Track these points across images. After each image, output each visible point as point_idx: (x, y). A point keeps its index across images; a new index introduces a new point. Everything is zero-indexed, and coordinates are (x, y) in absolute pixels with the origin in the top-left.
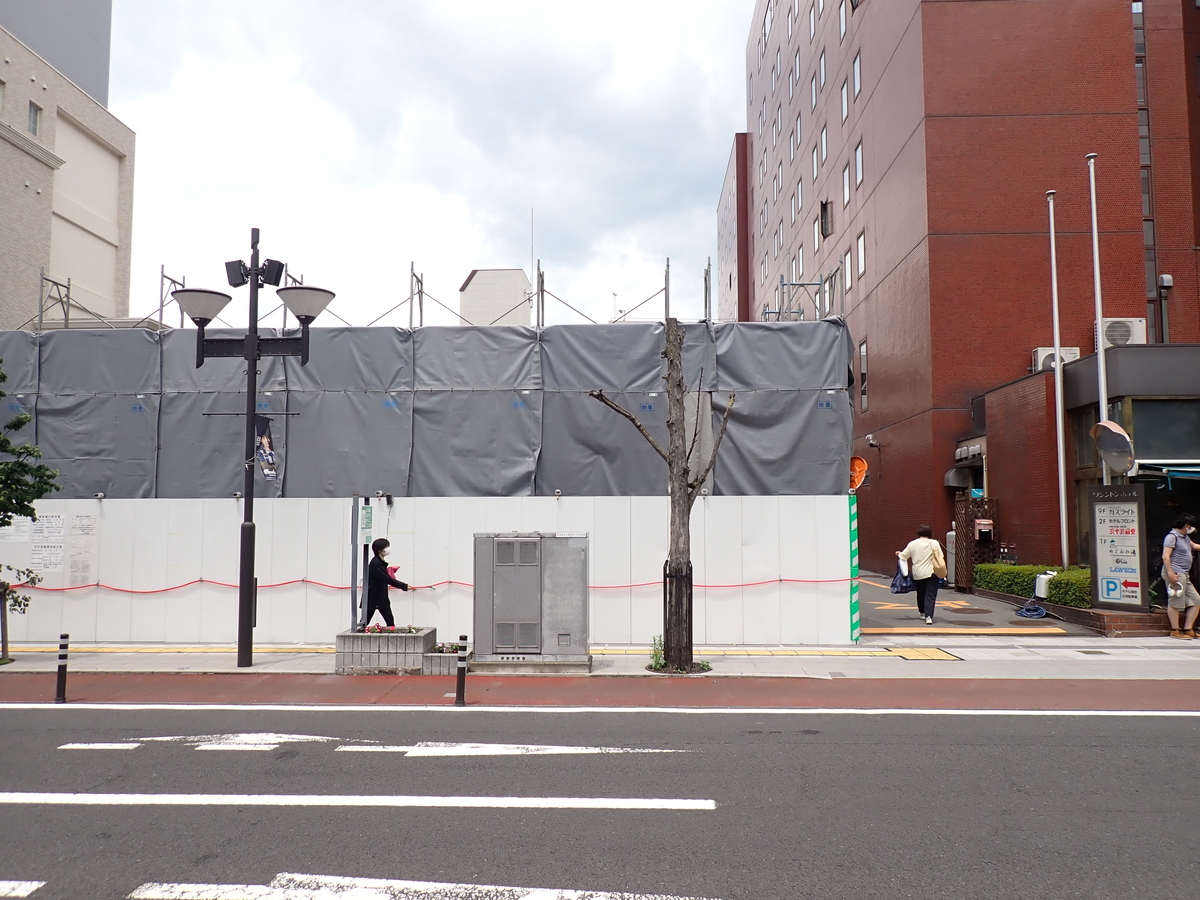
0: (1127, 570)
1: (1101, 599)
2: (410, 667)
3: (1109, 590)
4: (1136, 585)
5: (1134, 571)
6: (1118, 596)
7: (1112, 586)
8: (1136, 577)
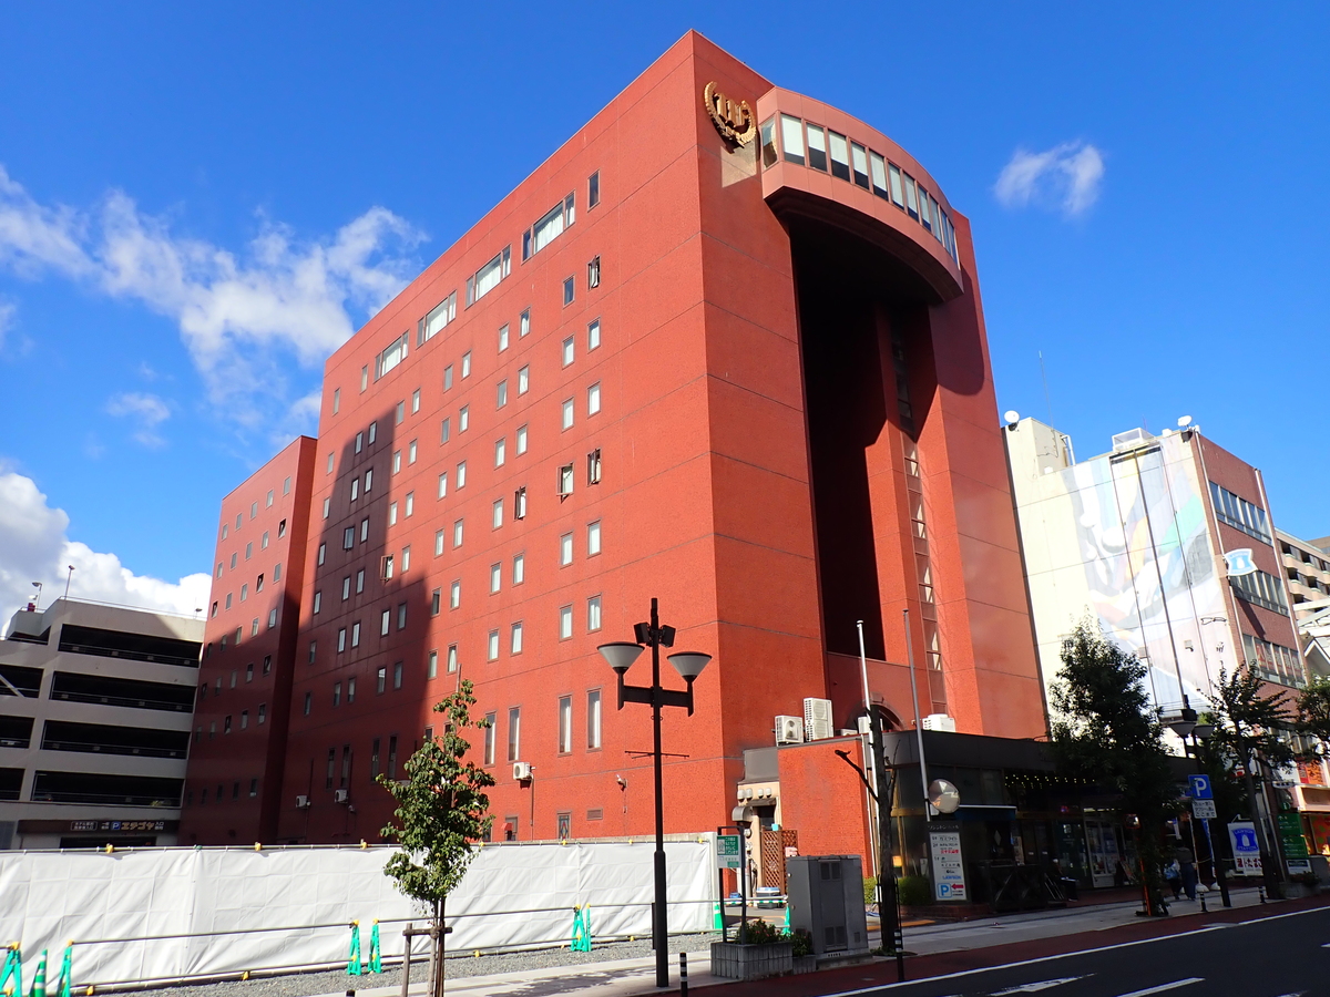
0: (954, 878)
1: (938, 899)
2: (786, 969)
3: (943, 891)
4: (961, 886)
5: (959, 877)
6: (949, 896)
7: (945, 889)
8: (962, 881)
